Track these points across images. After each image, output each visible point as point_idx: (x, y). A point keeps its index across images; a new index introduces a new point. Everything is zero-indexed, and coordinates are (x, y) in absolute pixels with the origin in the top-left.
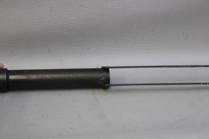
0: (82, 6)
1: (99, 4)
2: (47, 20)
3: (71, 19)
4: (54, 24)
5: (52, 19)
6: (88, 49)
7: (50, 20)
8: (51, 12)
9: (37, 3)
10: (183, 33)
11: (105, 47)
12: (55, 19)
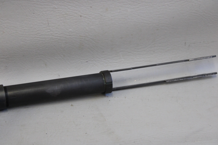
0: (81, 16)
1: (99, 14)
2: (43, 32)
3: (69, 30)
4: (52, 36)
5: (49, 31)
6: (87, 62)
7: (47, 32)
8: (48, 23)
9: (33, 14)
10: (185, 43)
11: (105, 60)
12: (52, 31)
